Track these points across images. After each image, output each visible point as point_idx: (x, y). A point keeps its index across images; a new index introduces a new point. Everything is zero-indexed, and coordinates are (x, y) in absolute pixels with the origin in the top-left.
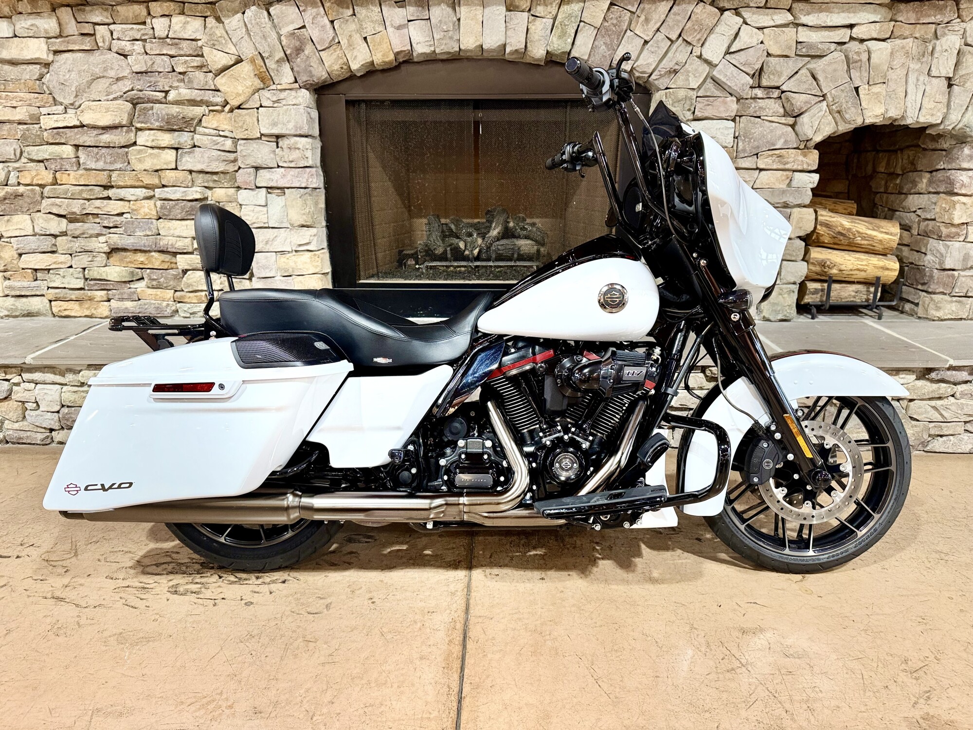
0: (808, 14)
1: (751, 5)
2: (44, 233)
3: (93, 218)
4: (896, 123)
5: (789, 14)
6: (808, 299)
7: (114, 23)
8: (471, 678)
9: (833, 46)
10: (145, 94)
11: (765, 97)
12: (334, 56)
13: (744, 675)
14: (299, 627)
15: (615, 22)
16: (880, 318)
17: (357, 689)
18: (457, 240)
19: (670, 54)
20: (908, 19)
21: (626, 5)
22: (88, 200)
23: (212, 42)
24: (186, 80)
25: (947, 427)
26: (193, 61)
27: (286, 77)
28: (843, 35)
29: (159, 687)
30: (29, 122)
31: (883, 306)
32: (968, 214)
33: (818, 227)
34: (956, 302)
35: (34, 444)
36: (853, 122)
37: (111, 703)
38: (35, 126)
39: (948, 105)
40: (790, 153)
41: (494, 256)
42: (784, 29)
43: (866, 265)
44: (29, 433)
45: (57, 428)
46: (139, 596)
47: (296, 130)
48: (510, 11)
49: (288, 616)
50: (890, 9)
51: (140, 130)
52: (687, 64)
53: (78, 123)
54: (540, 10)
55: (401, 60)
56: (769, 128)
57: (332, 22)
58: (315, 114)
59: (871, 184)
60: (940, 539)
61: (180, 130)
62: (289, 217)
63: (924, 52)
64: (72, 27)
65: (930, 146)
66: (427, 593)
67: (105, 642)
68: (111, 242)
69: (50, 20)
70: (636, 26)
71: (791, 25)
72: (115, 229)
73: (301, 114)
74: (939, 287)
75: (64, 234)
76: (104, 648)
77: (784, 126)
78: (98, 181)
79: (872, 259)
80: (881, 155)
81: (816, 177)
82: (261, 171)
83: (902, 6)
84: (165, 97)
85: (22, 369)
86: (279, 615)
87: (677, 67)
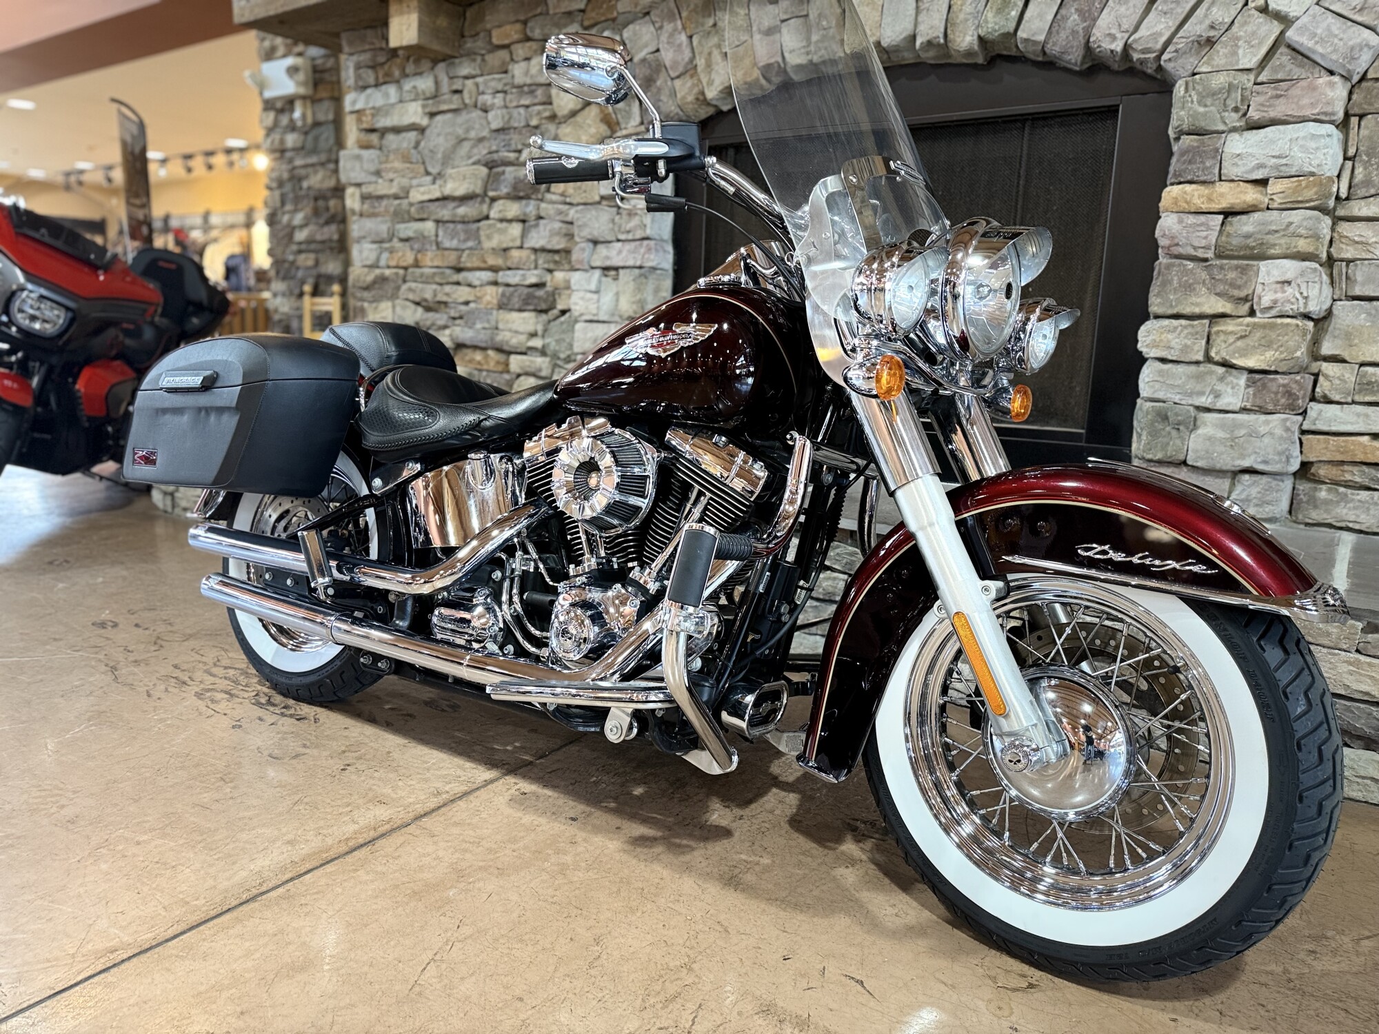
7: (482, 75)
10: (501, 156)
12: (689, 84)
19: (1199, 12)
26: (545, 110)
30: (401, 196)
38: (405, 200)
51: (493, 200)
52: (1236, 25)
57: (691, 37)
62: (619, 307)
64: (445, 85)
69: (428, 80)
72: (460, 321)
78: (451, 262)
82: (599, 246)
84: (518, 159)
87: (1212, 33)
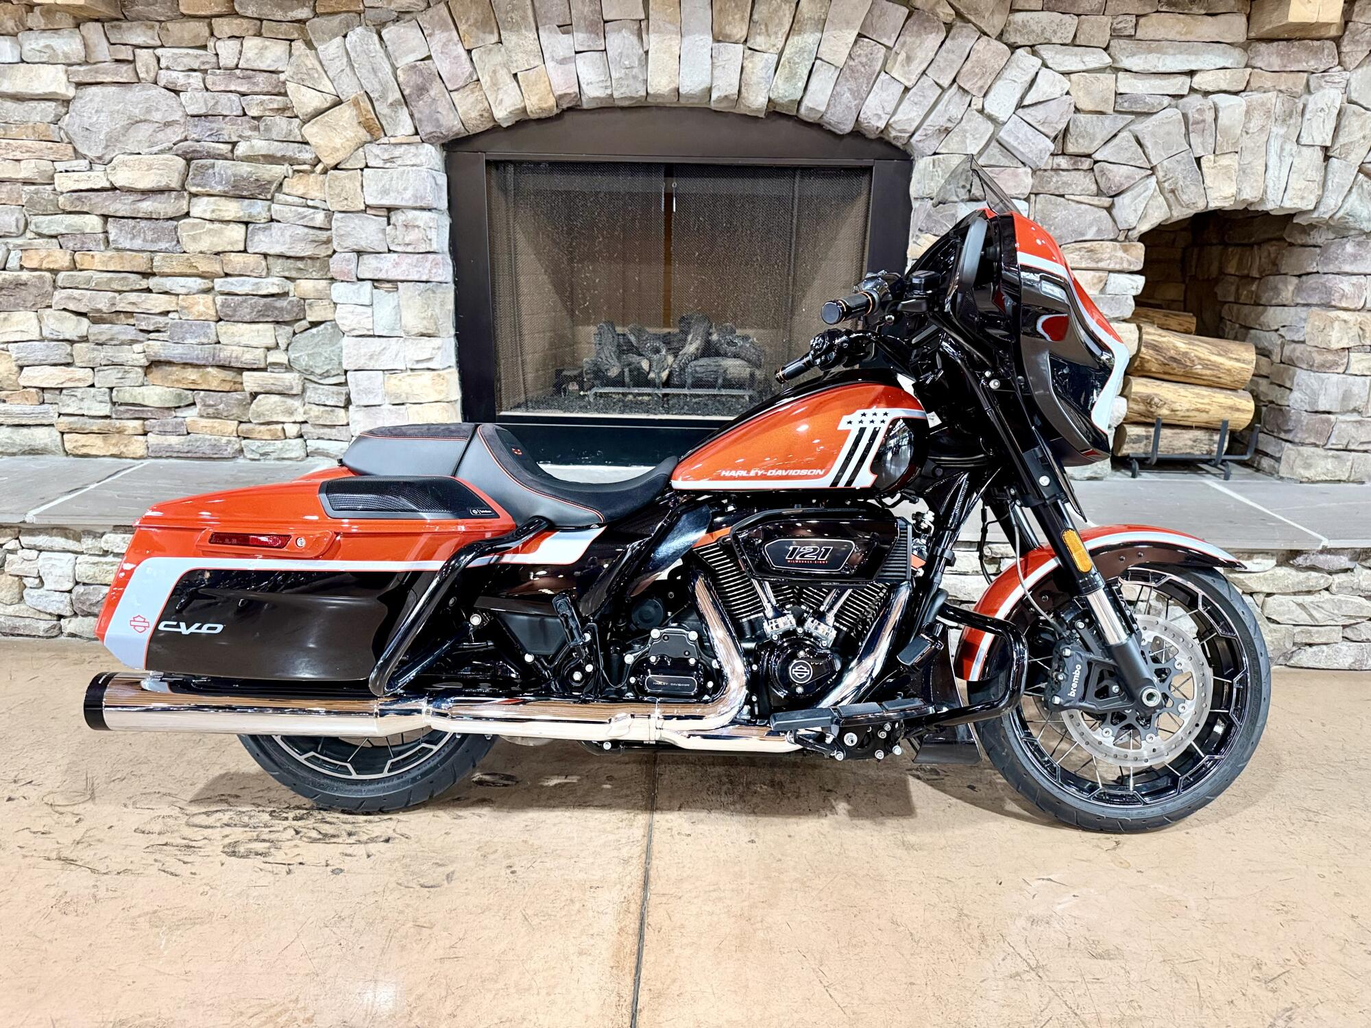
0: (1133, 55)
1: (1054, 41)
2: (55, 337)
3: (127, 318)
4: (1252, 208)
5: (1105, 55)
6: (1127, 450)
7: (162, 46)
8: (650, 982)
9: (1166, 101)
10: (203, 147)
11: (1071, 168)
12: (471, 99)
13: (1033, 982)
14: (408, 906)
15: (864, 60)
16: (1227, 478)
17: (489, 996)
18: (638, 358)
19: (939, 107)
20: (1269, 65)
21: (880, 36)
22: (120, 292)
23: (299, 76)
24: (262, 128)
25: (1318, 632)
26: (272, 101)
27: (403, 127)
28: (1179, 85)
29: (208, 991)
30: (39, 180)
31: (1231, 461)
32: (1350, 335)
33: (1143, 349)
34: (1333, 457)
35: (34, 636)
36: (1192, 206)
37: (140, 1012)
38: (48, 187)
39: (1324, 185)
40: (1104, 246)
41: (689, 381)
42: (1098, 75)
43: (1209, 404)
44: (27, 621)
45: (68, 614)
46: (181, 858)
47: (416, 202)
48: (719, 41)
49: (392, 891)
50: (1246, 50)
51: (195, 195)
52: (964, 120)
53: (108, 185)
54: (759, 41)
55: (565, 106)
56: (1075, 211)
57: (469, 51)
58: (443, 180)
59: (1216, 290)
60: (1307, 792)
61: (252, 197)
62: (403, 322)
63: (1292, 111)
64: (102, 51)
65: (1299, 242)
66: (590, 860)
67: (133, 924)
68: (151, 352)
69: (71, 41)
70: (893, 67)
71: (1108, 70)
72: (157, 334)
73: (424, 179)
74: (1310, 436)
75: (84, 339)
76: (131, 933)
77: (1096, 209)
78: (134, 266)
79: (1216, 395)
80: (1230, 250)
81: (1141, 281)
82: (366, 257)
83: (1263, 47)
84: (232, 151)
85: (20, 530)
86: (380, 889)
87: (949, 125)
